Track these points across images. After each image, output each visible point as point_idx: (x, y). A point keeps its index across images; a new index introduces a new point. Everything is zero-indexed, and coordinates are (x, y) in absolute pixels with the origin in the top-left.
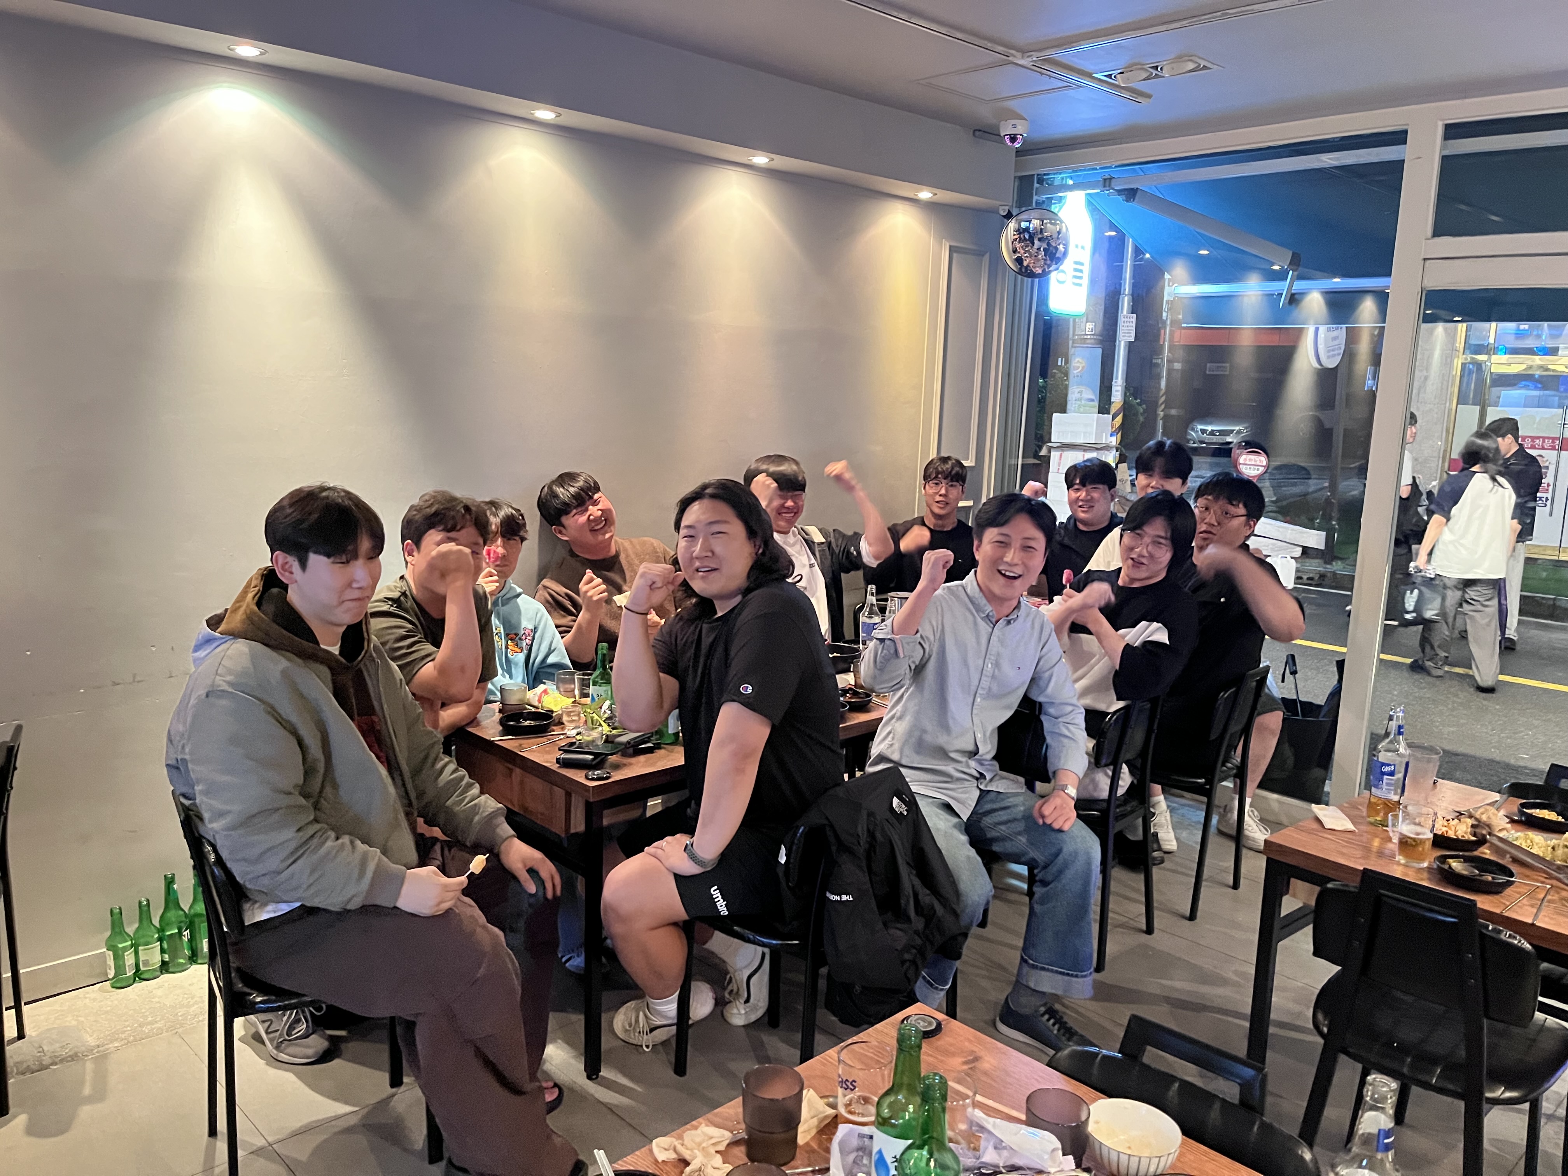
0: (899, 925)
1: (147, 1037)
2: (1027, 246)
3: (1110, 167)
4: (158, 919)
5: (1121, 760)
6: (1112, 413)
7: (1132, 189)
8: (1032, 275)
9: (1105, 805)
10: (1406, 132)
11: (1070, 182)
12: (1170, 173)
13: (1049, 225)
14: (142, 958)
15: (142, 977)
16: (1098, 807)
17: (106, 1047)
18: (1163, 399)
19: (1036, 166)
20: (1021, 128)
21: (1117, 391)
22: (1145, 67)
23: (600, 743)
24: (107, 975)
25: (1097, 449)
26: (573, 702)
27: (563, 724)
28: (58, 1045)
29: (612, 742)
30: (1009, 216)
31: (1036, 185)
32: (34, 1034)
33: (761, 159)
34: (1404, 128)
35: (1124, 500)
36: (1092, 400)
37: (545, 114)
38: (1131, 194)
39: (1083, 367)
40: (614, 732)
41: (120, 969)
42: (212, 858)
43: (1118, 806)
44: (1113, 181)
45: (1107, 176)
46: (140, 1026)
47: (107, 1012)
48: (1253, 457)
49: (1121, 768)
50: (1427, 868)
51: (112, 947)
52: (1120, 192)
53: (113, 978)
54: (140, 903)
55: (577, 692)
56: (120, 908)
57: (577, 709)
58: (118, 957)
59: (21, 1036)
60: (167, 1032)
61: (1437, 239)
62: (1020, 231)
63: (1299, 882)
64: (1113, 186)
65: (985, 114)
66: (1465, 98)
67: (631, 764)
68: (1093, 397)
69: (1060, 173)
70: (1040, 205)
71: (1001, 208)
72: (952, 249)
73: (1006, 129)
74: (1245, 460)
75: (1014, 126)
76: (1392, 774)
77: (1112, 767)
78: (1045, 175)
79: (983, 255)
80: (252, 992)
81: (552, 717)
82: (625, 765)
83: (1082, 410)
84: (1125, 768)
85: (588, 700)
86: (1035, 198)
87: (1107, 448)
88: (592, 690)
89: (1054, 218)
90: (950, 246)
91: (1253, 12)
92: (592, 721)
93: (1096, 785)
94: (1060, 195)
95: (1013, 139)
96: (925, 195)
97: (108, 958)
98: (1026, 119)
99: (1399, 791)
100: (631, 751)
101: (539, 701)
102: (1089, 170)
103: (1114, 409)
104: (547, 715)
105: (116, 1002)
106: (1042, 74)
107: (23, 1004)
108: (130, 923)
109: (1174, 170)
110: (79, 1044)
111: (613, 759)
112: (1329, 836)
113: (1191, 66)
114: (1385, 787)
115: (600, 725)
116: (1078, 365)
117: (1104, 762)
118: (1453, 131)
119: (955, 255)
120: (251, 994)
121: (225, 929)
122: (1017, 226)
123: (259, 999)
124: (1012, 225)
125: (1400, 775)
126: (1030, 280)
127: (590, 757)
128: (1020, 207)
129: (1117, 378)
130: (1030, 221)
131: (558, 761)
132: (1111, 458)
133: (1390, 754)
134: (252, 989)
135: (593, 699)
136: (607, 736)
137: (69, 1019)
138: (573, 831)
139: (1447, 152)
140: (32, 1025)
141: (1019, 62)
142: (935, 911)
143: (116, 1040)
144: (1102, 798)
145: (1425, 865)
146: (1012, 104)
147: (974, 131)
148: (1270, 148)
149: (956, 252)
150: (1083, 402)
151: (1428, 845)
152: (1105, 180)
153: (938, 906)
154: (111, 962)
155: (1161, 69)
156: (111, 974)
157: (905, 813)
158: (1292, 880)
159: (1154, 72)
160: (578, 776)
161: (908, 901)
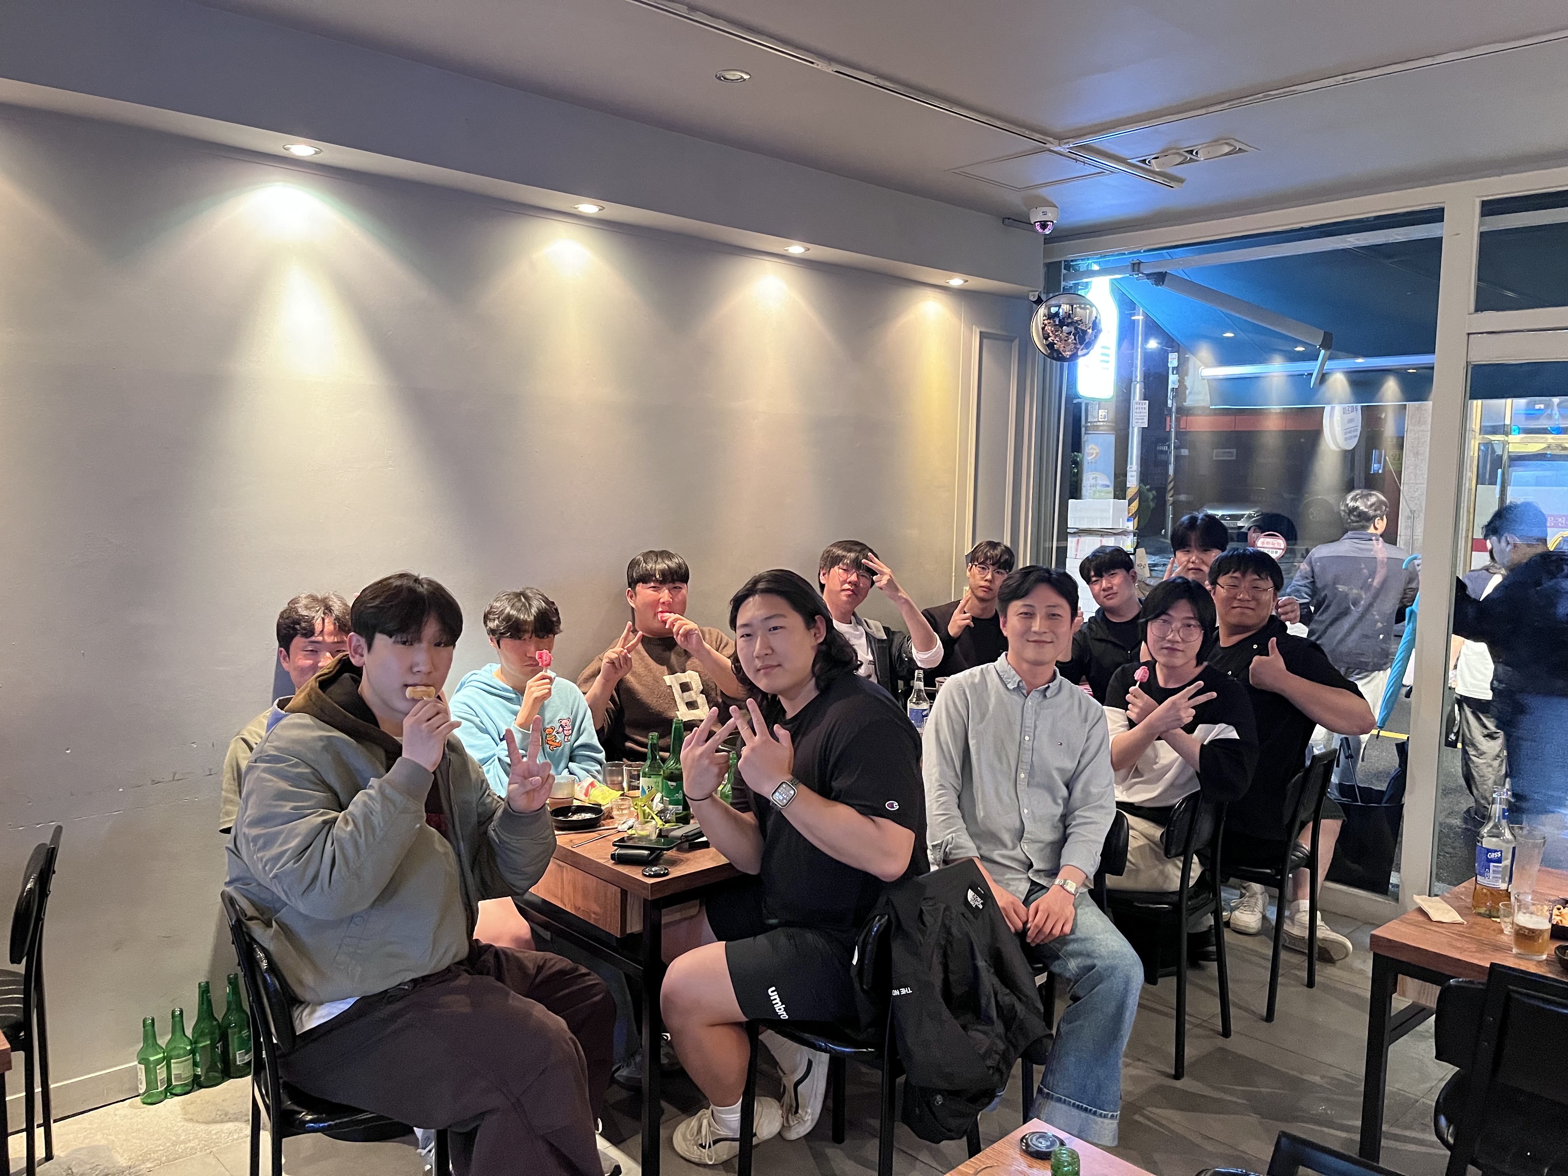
0: (979, 1027)
1: (179, 1158)
2: (1056, 331)
3: (1139, 252)
4: (191, 1030)
5: (1192, 849)
6: (1128, 498)
7: (1161, 273)
8: (1060, 358)
9: (1176, 898)
10: (1442, 210)
11: (1096, 267)
12: (1196, 257)
13: (1078, 309)
14: (174, 1072)
15: (174, 1092)
16: (1169, 900)
17: (138, 1168)
18: (1172, 484)
19: (1064, 253)
20: (1050, 215)
21: (1132, 476)
22: (1181, 151)
23: (654, 837)
24: (137, 1089)
25: (1115, 534)
26: (622, 795)
27: (612, 818)
28: (88, 1166)
29: (666, 837)
30: (1039, 301)
31: (1064, 271)
32: (62, 1155)
33: (796, 249)
34: (1441, 205)
35: (1144, 585)
36: (1108, 486)
37: (589, 208)
38: (1160, 278)
39: (1097, 454)
40: (667, 825)
41: (151, 1083)
42: (264, 965)
43: (1190, 899)
44: (1142, 265)
45: (1135, 261)
46: (173, 1145)
47: (138, 1130)
48: (1270, 540)
49: (1192, 858)
50: (1546, 960)
51: (144, 1061)
52: (1148, 276)
53: (144, 1093)
54: (173, 1012)
55: (625, 785)
56: (153, 1020)
57: (626, 802)
58: (149, 1073)
59: (49, 1156)
60: (201, 1151)
61: (1480, 315)
62: (1051, 316)
63: (1408, 979)
64: (1141, 270)
65: (1015, 200)
66: (1502, 174)
67: (688, 860)
68: (1108, 483)
69: (1088, 259)
70: (1067, 291)
71: (1031, 294)
72: (982, 335)
73: (1036, 217)
74: (1263, 543)
75: (1045, 213)
76: (1499, 861)
77: (1182, 858)
78: (1072, 261)
79: (1013, 341)
80: (301, 1110)
81: (601, 811)
82: (682, 861)
83: (1097, 495)
84: (1195, 859)
85: (637, 793)
86: (1063, 284)
87: (1124, 533)
88: (643, 782)
89: (1085, 304)
90: (981, 332)
91: (1294, 93)
92: (644, 814)
93: (1166, 877)
94: (1085, 280)
95: (1044, 225)
96: (956, 282)
97: (139, 1074)
98: (1055, 207)
99: (1507, 879)
100: (686, 845)
101: (586, 794)
102: (1117, 255)
103: (1130, 493)
104: (596, 809)
105: (147, 1119)
106: (1077, 160)
107: (52, 1121)
108: (163, 1035)
109: (1200, 254)
110: (110, 1166)
111: (668, 854)
112: (1437, 929)
113: (1227, 149)
114: (1491, 875)
115: (652, 818)
116: (1091, 451)
117: (1173, 852)
118: (1490, 208)
119: (985, 341)
120: (301, 1113)
121: (275, 1041)
122: (1046, 311)
123: (309, 1117)
124: (1042, 311)
125: (1507, 862)
126: (1059, 363)
127: (646, 852)
128: (1048, 293)
129: (1132, 464)
130: (1060, 306)
131: (613, 857)
132: (1127, 544)
133: (1494, 839)
134: (303, 1108)
135: (644, 791)
136: (660, 830)
137: (99, 1137)
138: (628, 932)
139: (1485, 229)
140: (60, 1145)
141: (1055, 149)
142: (1016, 1012)
143: (148, 1160)
144: (1171, 890)
145: (1544, 957)
146: (1044, 192)
147: (1004, 219)
148: (1302, 229)
149: (987, 338)
150: (1098, 488)
151: (1547, 936)
152: (1134, 264)
153: (1019, 1007)
154: (142, 1076)
155: (1197, 153)
156: (142, 1088)
157: (981, 907)
158: (1400, 976)
159: (1189, 156)
160: (635, 873)
161: (989, 1003)
